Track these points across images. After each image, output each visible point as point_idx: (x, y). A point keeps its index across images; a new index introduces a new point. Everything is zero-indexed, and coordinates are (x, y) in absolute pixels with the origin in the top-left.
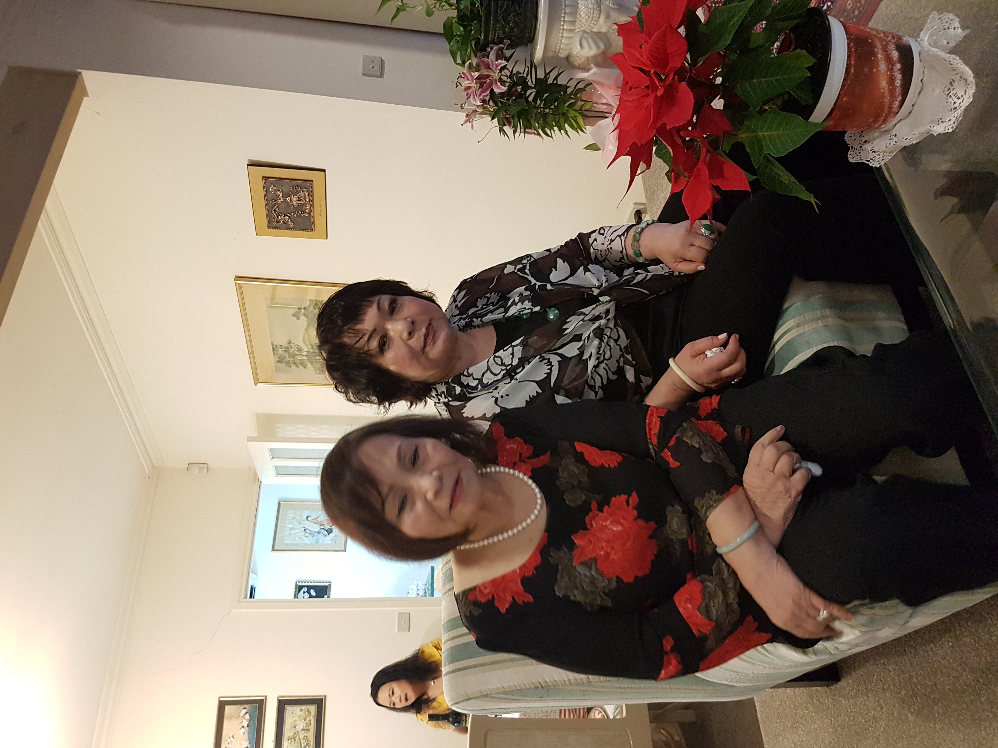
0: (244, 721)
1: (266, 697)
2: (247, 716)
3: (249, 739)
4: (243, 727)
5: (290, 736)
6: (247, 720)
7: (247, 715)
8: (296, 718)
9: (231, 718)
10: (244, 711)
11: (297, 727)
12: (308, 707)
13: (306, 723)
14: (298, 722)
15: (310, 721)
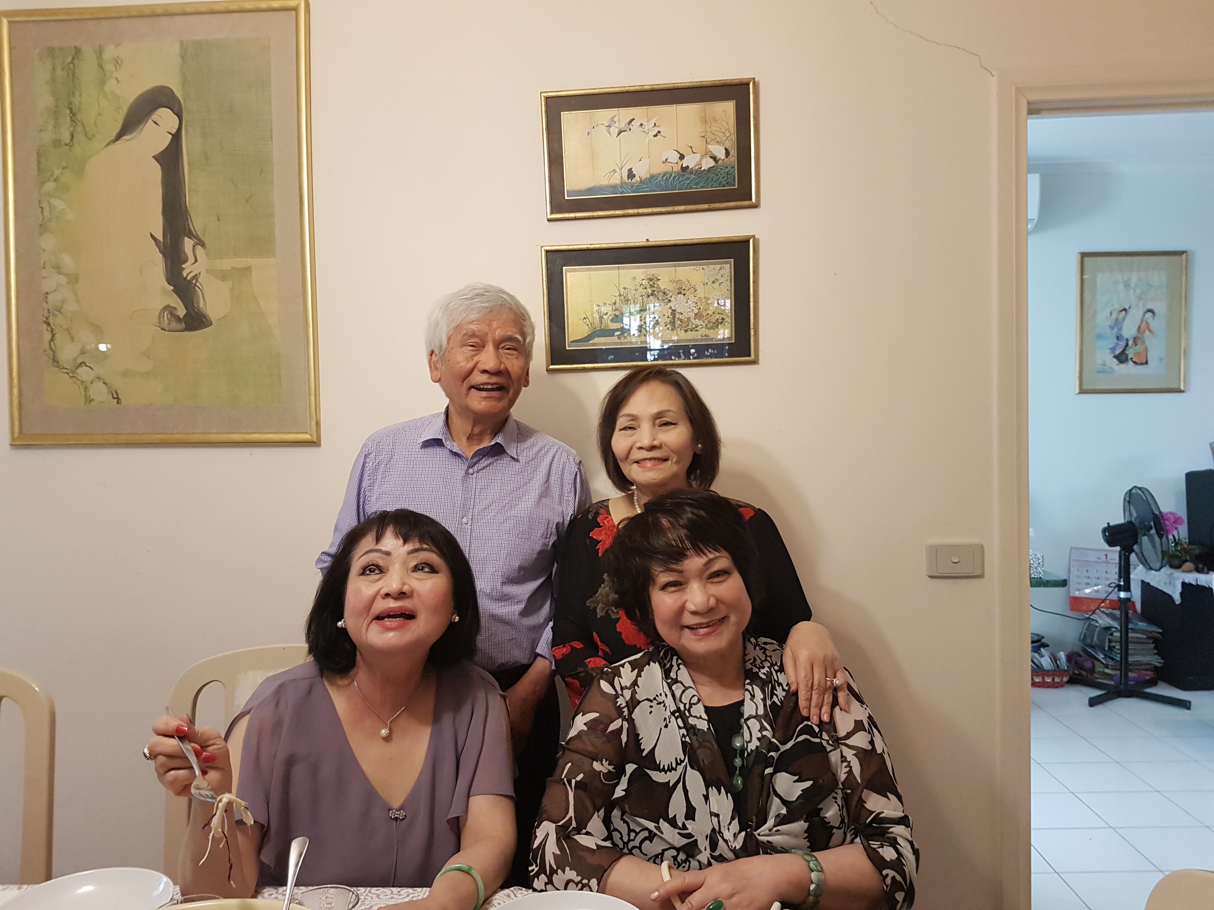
0: (697, 157)
1: (756, 206)
2: (707, 164)
3: (652, 177)
4: (682, 157)
5: (659, 283)
6: (699, 163)
7: (712, 163)
8: (701, 294)
9: (705, 121)
10: (720, 153)
11: (680, 295)
12: (729, 320)
13: (689, 319)
14: (691, 297)
15: (695, 329)
